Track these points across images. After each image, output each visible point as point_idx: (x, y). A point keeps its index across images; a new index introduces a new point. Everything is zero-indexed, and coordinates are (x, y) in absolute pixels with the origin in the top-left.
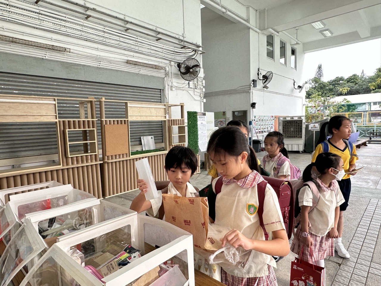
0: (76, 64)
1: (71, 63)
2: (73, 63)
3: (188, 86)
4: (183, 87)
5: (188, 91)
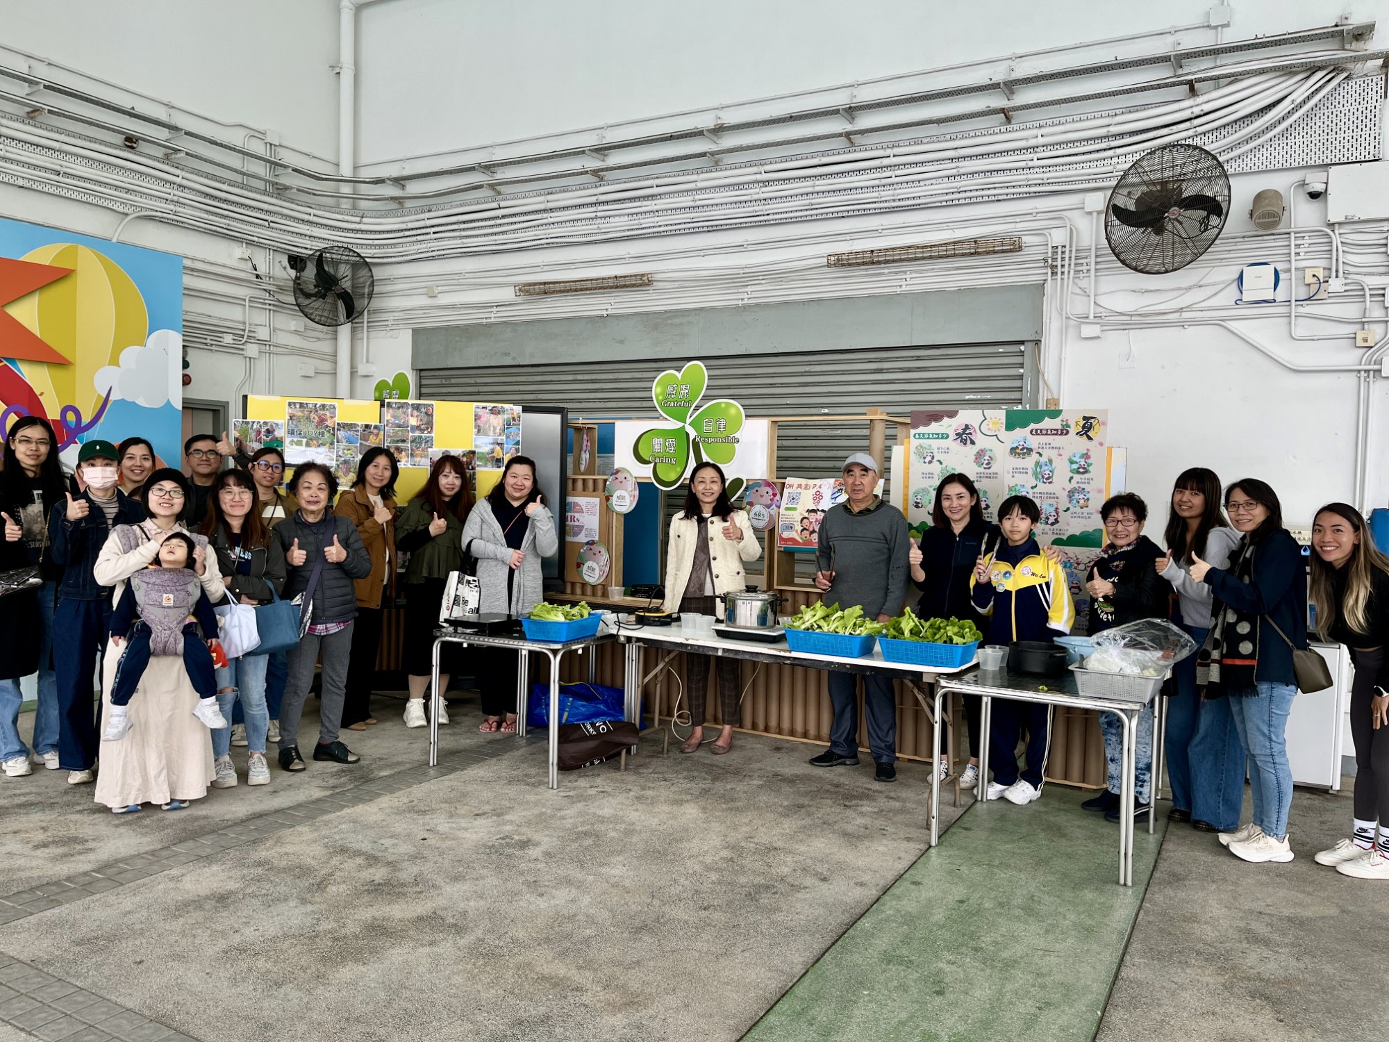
0: (677, 311)
1: (666, 312)
2: (671, 311)
3: (1237, 295)
4: (1180, 310)
5: (1232, 325)
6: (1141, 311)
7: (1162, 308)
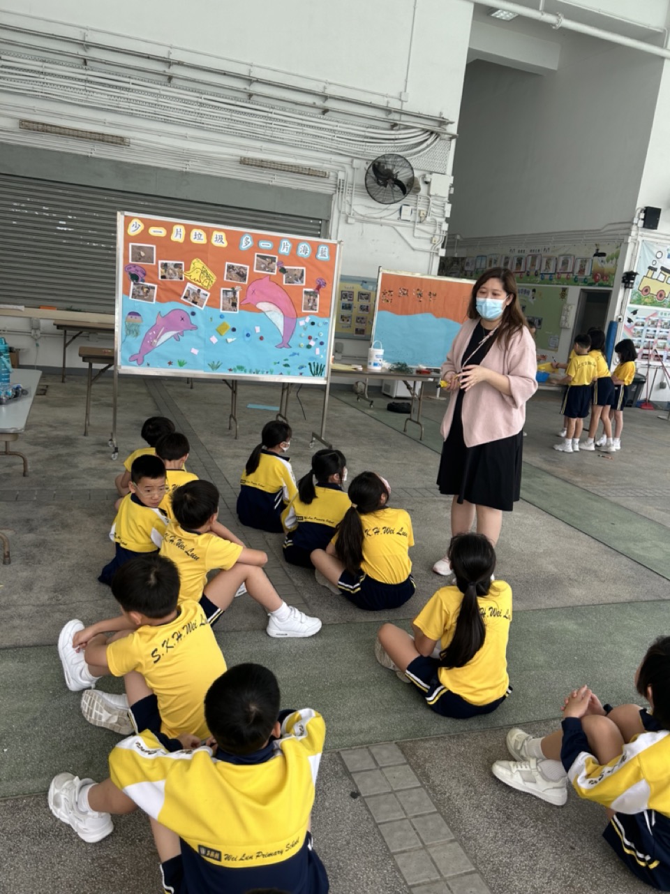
2: (137, 164)
3: (398, 216)
4: (381, 218)
5: (396, 227)
6: (368, 215)
7: (375, 216)
